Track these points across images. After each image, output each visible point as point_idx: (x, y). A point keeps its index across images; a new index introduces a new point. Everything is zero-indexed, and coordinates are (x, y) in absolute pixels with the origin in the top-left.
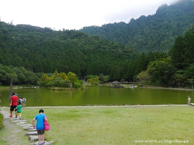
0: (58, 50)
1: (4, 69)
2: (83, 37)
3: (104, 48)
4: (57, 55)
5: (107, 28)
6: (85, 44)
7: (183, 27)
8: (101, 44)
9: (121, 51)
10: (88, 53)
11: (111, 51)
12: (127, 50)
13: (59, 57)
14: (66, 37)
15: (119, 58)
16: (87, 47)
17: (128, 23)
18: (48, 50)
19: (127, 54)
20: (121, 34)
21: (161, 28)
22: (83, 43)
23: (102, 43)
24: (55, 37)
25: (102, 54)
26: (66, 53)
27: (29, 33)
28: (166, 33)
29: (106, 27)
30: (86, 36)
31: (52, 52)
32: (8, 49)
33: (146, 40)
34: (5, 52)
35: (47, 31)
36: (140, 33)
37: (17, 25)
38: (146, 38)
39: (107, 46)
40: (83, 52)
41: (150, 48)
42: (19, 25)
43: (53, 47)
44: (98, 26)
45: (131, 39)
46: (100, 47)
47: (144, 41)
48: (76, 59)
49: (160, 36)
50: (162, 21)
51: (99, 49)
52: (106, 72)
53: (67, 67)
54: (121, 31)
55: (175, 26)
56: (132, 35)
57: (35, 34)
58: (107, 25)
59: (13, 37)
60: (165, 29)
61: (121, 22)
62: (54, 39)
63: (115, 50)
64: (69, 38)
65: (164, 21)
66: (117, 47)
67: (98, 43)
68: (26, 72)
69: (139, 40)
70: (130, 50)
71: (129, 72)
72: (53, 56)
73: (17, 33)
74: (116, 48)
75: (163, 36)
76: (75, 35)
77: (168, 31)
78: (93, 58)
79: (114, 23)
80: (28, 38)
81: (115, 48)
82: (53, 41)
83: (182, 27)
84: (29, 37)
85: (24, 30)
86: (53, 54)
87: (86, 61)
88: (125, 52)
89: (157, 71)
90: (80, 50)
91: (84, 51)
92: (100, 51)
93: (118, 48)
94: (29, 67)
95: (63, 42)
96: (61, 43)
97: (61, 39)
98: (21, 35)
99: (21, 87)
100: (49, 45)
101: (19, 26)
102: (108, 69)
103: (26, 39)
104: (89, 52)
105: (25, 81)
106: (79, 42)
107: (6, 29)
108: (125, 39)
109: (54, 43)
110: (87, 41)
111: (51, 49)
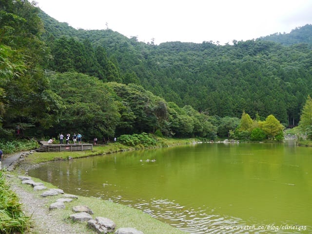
0: (231, 77)
2: (271, 49)
6: (281, 62)
10: (291, 77)
14: (240, 54)
16: (285, 67)
18: (214, 78)
22: (275, 61)
24: (222, 55)
27: (179, 54)
30: (279, 48)
35: (207, 47)
37: (161, 44)
40: (281, 76)
42: (164, 43)
43: (222, 72)
44: (284, 33)
53: (260, 104)
57: (188, 54)
59: (159, 63)
62: (221, 61)
64: (246, 55)
67: (307, 58)
68: (198, 114)
72: (226, 86)
73: (162, 56)
76: (257, 49)
80: (180, 63)
82: (219, 63)
84: (181, 60)
85: (171, 50)
86: (224, 85)
91: (281, 74)
95: (238, 62)
96: (234, 64)
97: (233, 59)
98: (169, 59)
100: (214, 69)
101: (164, 46)
103: (176, 63)
104: (293, 75)
106: (267, 59)
107: (147, 52)
109: (221, 65)
110: (283, 55)
111: (219, 76)
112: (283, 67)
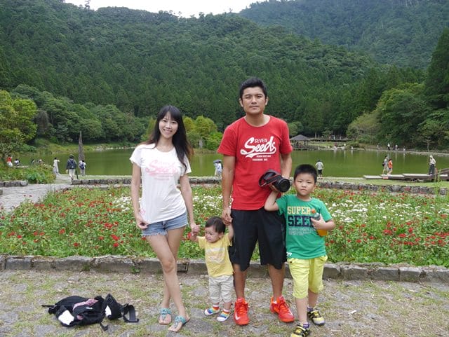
0: (187, 64)
1: (75, 111)
2: (244, 30)
3: (295, 57)
4: (187, 76)
5: (310, 3)
6: (249, 49)
8: (287, 48)
9: (334, 61)
10: (255, 69)
11: (311, 64)
12: (349, 60)
13: (189, 80)
14: (206, 33)
15: (330, 79)
16: (253, 55)
18: (166, 65)
19: (350, 68)
20: (345, 18)
22: (244, 46)
23: (289, 43)
24: (182, 33)
25: (287, 72)
26: (206, 71)
27: (124, 27)
29: (307, 1)
30: (253, 29)
31: (175, 70)
32: (82, 65)
33: (408, 30)
34: (76, 74)
35: (164, 17)
36: (394, 12)
37: (100, 9)
38: (408, 26)
39: (302, 52)
40: (245, 68)
41: (416, 50)
42: (104, 8)
43: (177, 57)
45: (369, 28)
46: (284, 54)
47: (401, 33)
48: (228, 84)
49: (445, 19)
51: (281, 58)
52: (294, 113)
53: (206, 103)
54: (346, 9)
56: (372, 19)
57: (138, 28)
59: (93, 39)
62: (179, 41)
63: (320, 61)
64: (213, 34)
66: (326, 52)
67: (280, 45)
68: (120, 116)
69: (390, 32)
70: (357, 59)
71: (343, 115)
72: (178, 78)
73: (100, 28)
74: (323, 57)
76: (228, 27)
80: (124, 40)
81: (321, 54)
82: (177, 44)
84: (126, 36)
85: (114, 20)
86: (176, 75)
88: (345, 64)
89: (389, 114)
90: (238, 62)
91: (246, 66)
92: (284, 64)
93: (329, 55)
94: (127, 104)
95: (200, 44)
96: (194, 47)
97: (195, 39)
98: (109, 33)
99: (110, 148)
100: (168, 53)
101: (104, 12)
102: (298, 106)
103: (118, 41)
104: (258, 66)
105: (118, 135)
106: (236, 42)
107: (77, 21)
108: (355, 29)
109: (178, 47)
110: (255, 40)
111: (172, 63)
112: (250, 56)
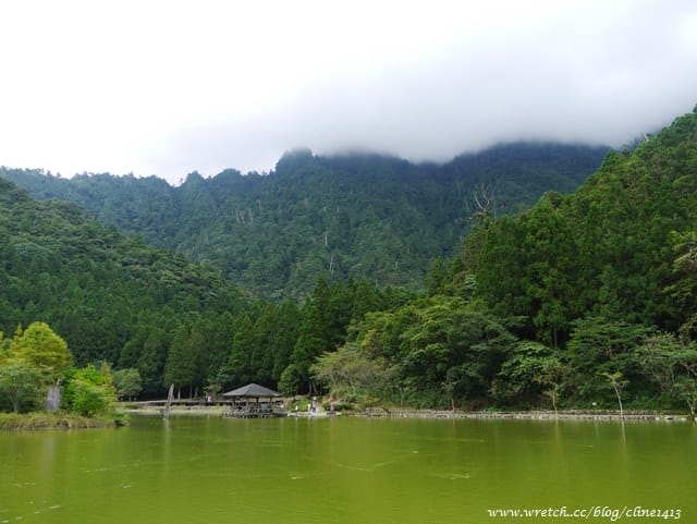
3: (103, 258)
5: (98, 188)
7: (360, 228)
8: (89, 241)
9: (171, 274)
10: (29, 267)
11: (132, 272)
12: (194, 274)
15: (167, 301)
16: (22, 243)
17: (178, 185)
19: (196, 288)
20: (151, 221)
21: (290, 220)
23: (91, 234)
25: (92, 280)
28: (308, 240)
29: (93, 185)
33: (244, 252)
36: (222, 226)
38: (241, 247)
39: (112, 251)
44: (59, 175)
45: (187, 241)
46: (82, 249)
47: (234, 254)
49: (288, 246)
50: (294, 198)
51: (78, 255)
52: (118, 353)
54: (152, 210)
55: (335, 222)
56: (190, 229)
58: (98, 178)
60: (304, 224)
61: (153, 177)
63: (147, 271)
65: (302, 199)
66: (154, 258)
67: (76, 234)
69: (219, 250)
70: (206, 275)
71: (239, 357)
74: (150, 264)
75: (300, 245)
77: (315, 233)
78: (53, 289)
79: (125, 176)
81: (146, 260)
83: (357, 225)
87: (19, 302)
88: (188, 281)
89: (436, 346)
91: (8, 258)
92: (87, 267)
93: (159, 262)
102: (127, 339)
104: (35, 264)
108: (165, 239)
110: (24, 217)
112: (16, 242)
